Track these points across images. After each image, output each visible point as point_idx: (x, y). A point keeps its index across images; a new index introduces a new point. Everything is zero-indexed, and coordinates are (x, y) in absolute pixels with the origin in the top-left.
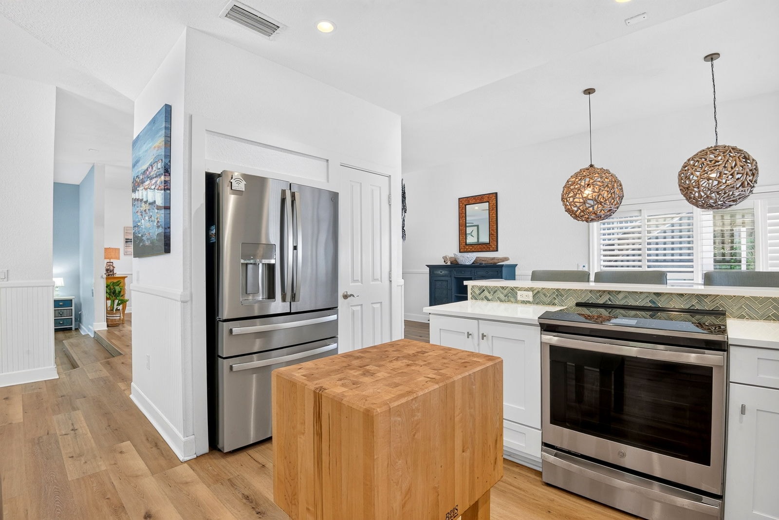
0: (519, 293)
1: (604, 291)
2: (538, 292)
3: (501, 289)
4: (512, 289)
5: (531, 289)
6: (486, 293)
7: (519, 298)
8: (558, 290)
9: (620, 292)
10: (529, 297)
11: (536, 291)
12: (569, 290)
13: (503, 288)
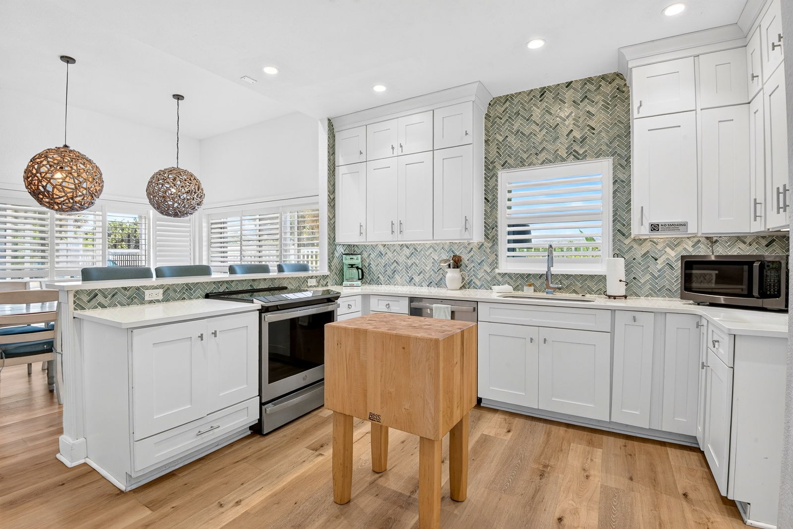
0: (147, 292)
1: (223, 282)
2: (168, 289)
3: (123, 290)
4: (138, 289)
5: (161, 287)
6: (100, 298)
7: (147, 298)
8: (187, 285)
9: (233, 281)
10: (159, 294)
11: (166, 288)
12: (197, 283)
13: (125, 289)
